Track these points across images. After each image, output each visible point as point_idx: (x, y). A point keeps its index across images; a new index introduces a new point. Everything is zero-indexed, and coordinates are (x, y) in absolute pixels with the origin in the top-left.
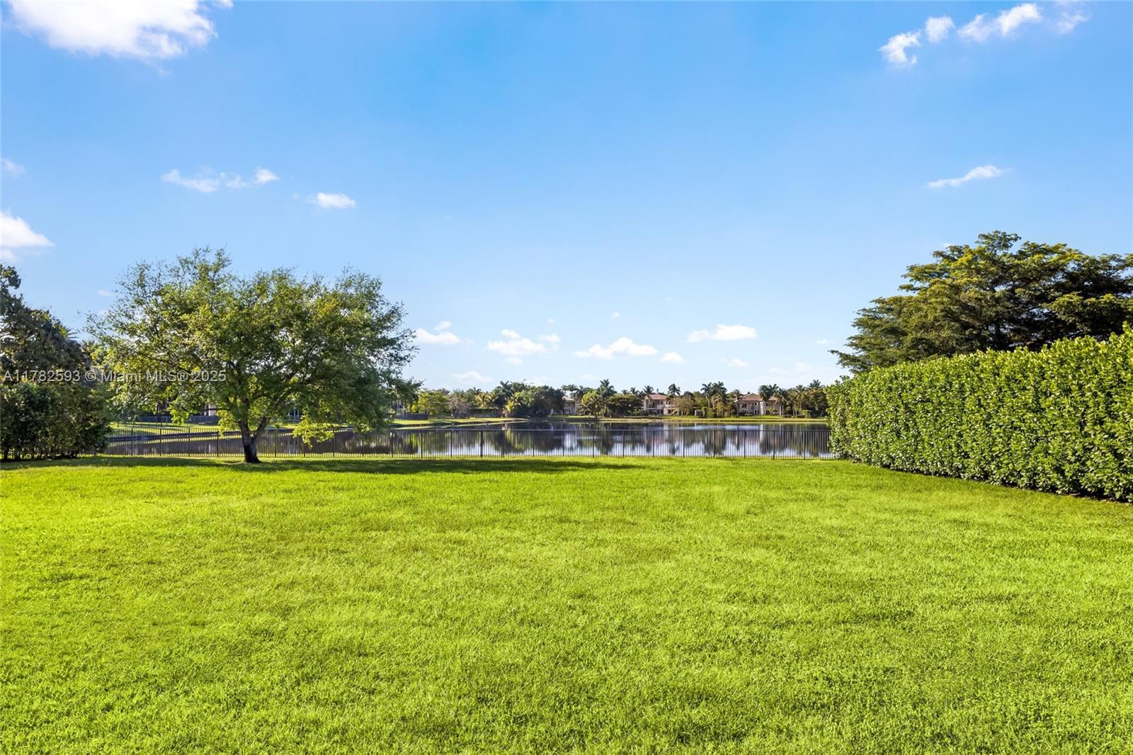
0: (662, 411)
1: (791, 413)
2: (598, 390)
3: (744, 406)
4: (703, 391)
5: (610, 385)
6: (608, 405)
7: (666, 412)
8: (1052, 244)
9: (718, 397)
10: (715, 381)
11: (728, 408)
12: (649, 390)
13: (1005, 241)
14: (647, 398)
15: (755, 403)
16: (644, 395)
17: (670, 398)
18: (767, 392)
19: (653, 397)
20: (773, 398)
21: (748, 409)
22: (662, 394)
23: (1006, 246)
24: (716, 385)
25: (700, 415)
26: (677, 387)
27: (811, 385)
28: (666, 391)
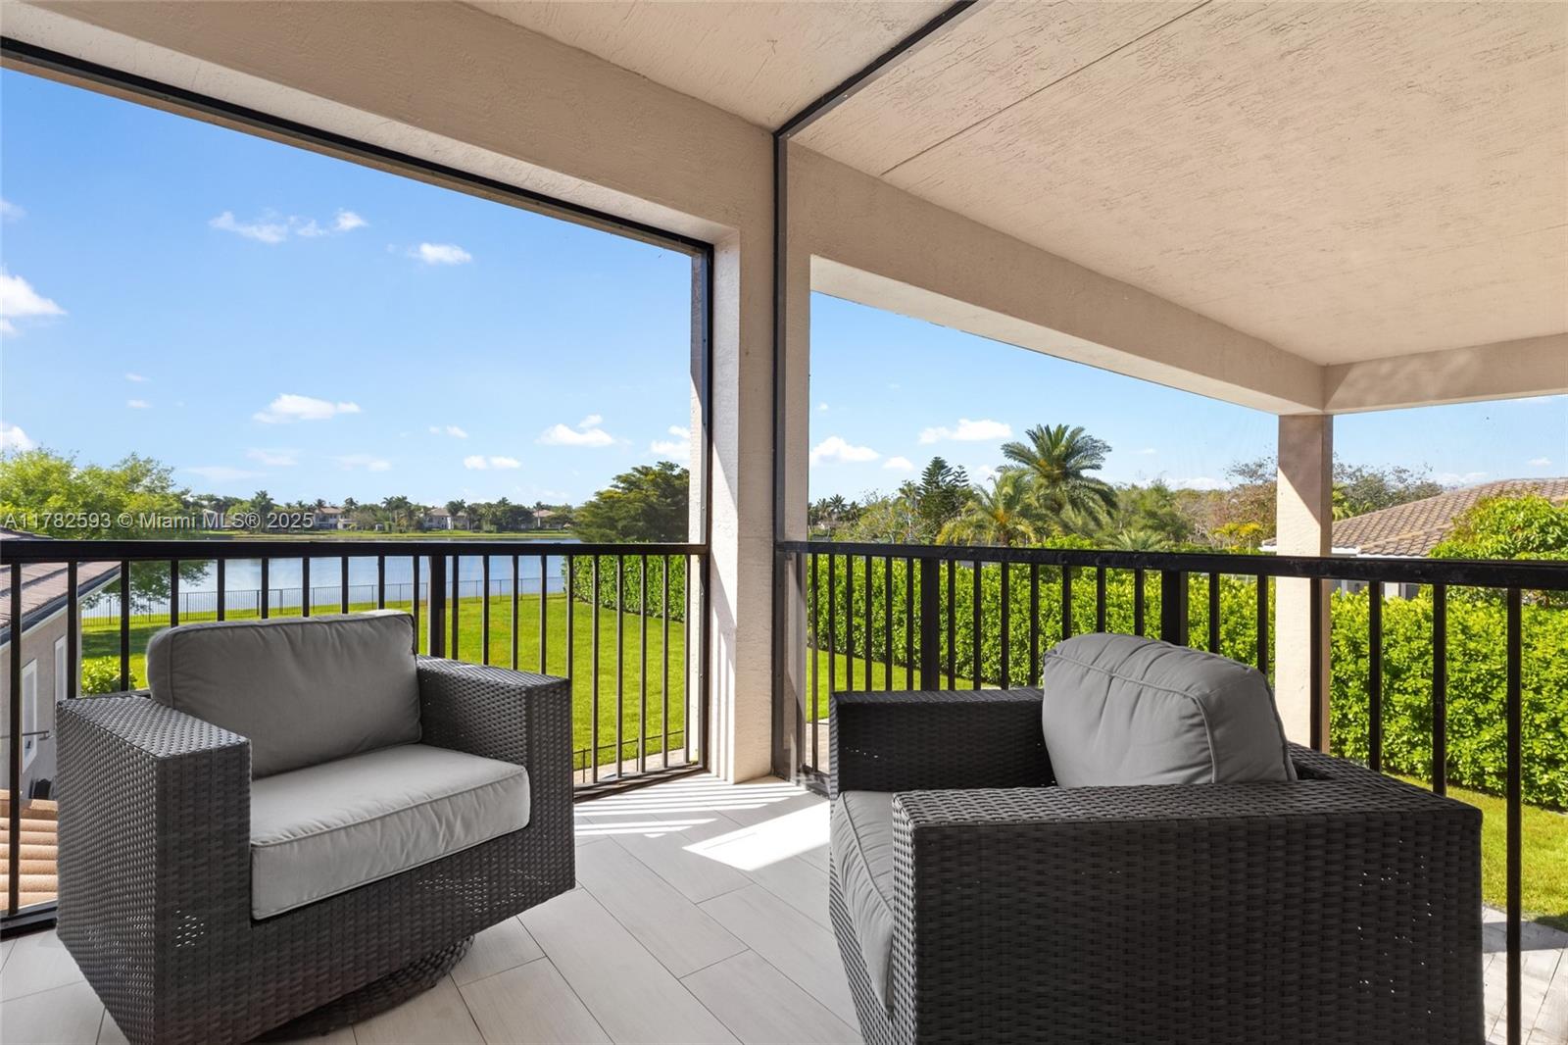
0: (336, 526)
1: (478, 528)
2: (251, 501)
3: (431, 520)
4: (384, 505)
5: (269, 497)
7: (340, 526)
9: (403, 512)
10: (399, 495)
11: (414, 523)
12: (320, 504)
14: (317, 511)
15: (443, 518)
16: (314, 509)
17: (346, 513)
18: (455, 508)
19: (325, 511)
20: (460, 514)
21: (434, 524)
22: (337, 508)
24: (399, 499)
25: (382, 529)
26: (355, 501)
27: (500, 502)
28: (341, 504)
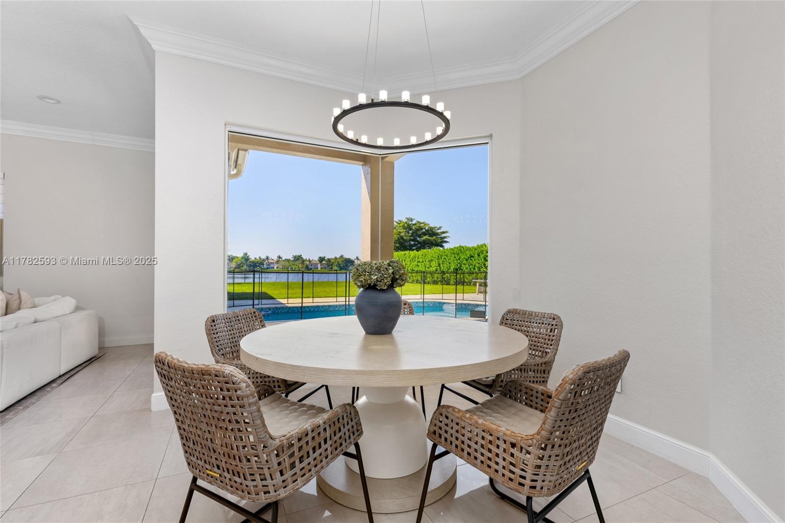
1: (331, 269)
2: (242, 257)
4: (293, 259)
5: (248, 255)
6: (247, 265)
7: (275, 268)
8: (423, 222)
9: (300, 261)
10: (298, 254)
11: (305, 266)
12: (267, 258)
13: (411, 220)
14: (266, 261)
15: (317, 264)
16: (265, 260)
17: (278, 262)
18: (321, 260)
19: (270, 261)
20: (324, 262)
21: (313, 267)
22: (273, 260)
23: (412, 221)
24: (298, 256)
26: (281, 257)
27: (340, 257)
28: (275, 258)
